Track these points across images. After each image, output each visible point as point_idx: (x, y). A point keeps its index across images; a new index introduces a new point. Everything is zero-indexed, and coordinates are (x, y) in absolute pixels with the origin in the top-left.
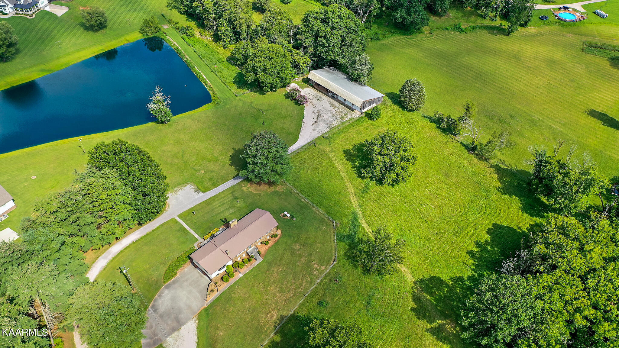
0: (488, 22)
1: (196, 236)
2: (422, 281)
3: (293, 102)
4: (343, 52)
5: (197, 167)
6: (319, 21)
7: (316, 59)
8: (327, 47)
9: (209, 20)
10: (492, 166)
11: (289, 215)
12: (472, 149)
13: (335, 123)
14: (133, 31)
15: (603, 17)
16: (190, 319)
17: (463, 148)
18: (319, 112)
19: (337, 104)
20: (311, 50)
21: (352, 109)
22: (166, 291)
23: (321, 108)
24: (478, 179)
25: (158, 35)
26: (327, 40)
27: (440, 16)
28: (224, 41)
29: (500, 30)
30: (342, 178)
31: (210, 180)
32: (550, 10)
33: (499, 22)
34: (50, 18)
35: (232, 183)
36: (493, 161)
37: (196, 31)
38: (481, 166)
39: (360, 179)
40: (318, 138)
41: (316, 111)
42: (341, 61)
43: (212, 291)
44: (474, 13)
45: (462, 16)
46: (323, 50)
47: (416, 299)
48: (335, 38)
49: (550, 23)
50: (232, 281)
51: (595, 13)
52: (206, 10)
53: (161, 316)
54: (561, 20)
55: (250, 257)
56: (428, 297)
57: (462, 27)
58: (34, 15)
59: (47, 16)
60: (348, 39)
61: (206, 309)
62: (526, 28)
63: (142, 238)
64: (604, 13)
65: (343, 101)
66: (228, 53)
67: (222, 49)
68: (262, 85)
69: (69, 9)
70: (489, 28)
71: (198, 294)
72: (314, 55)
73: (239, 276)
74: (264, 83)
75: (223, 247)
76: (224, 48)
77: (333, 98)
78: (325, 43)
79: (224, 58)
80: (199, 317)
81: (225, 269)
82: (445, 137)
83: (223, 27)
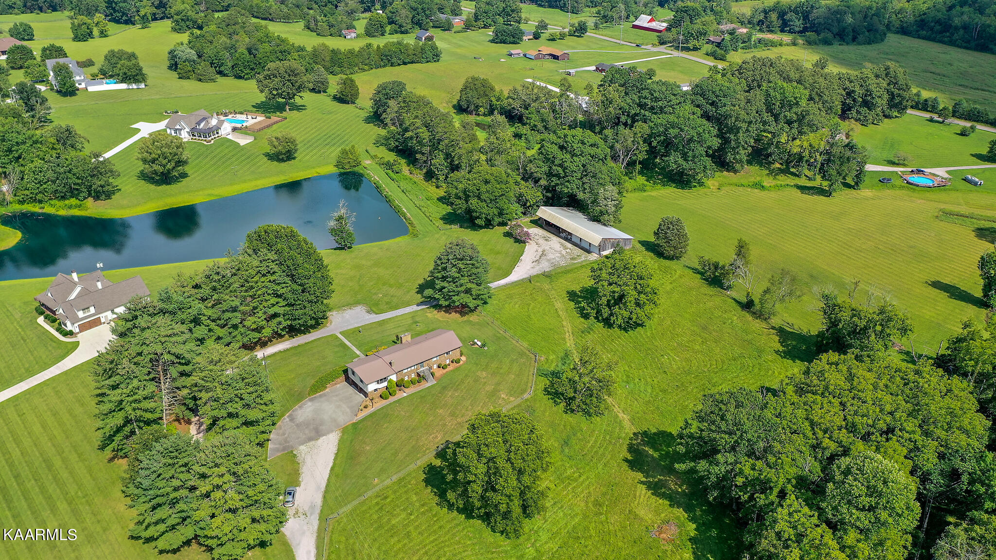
0: (803, 182)
1: (358, 352)
2: (645, 434)
3: (512, 240)
4: (583, 183)
5: (373, 291)
6: (556, 147)
7: (549, 195)
8: (564, 177)
9: (423, 154)
10: (773, 328)
11: (479, 343)
12: (748, 306)
13: (563, 263)
14: (327, 164)
15: (975, 184)
16: (332, 431)
17: (734, 304)
18: (543, 251)
19: (569, 245)
20: (543, 182)
21: (589, 252)
22: (310, 404)
23: (547, 248)
24: (750, 337)
25: (356, 169)
26: (564, 169)
27: (735, 171)
28: (438, 179)
29: (821, 192)
30: (559, 316)
31: (387, 303)
32: (897, 173)
33: (818, 182)
34: (231, 145)
35: (415, 308)
36: (776, 321)
37: (405, 169)
38: (757, 325)
39: (582, 320)
40: (537, 276)
41: (540, 250)
42: (581, 196)
43: (366, 407)
44: (785, 171)
45: (768, 174)
46: (558, 182)
47: (631, 449)
48: (574, 164)
49: (893, 187)
50: (392, 399)
51: (966, 180)
52: (420, 143)
53: (298, 426)
54: (911, 184)
55: (420, 377)
56: (651, 452)
57: (764, 184)
58: (212, 142)
59: (228, 144)
60: (590, 168)
61: (355, 425)
62: (858, 191)
63: (291, 348)
64: (977, 180)
65: (578, 242)
66: (441, 193)
67: (434, 188)
68: (474, 214)
69: (255, 139)
70: (803, 189)
71: (348, 410)
72: (547, 189)
73: (401, 394)
74: (476, 212)
75: (388, 359)
76: (437, 187)
77: (566, 239)
78: (561, 171)
79: (436, 196)
80: (344, 431)
81: (385, 384)
82: (711, 290)
83: (439, 160)
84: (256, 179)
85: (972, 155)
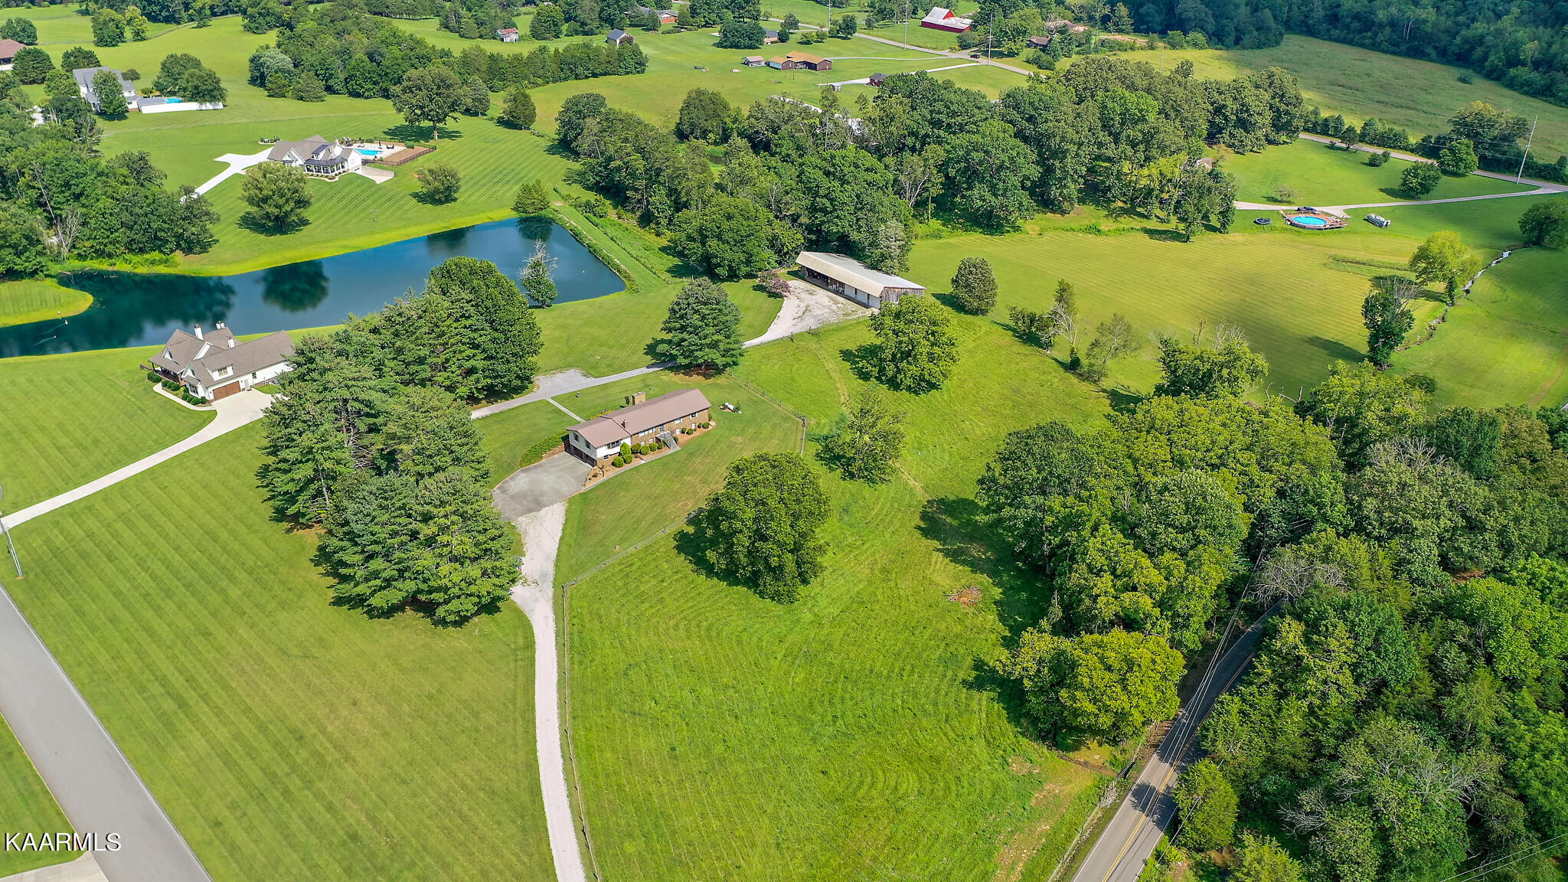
0: (1153, 224)
1: (578, 419)
2: (942, 501)
3: (765, 294)
4: (858, 220)
5: (589, 353)
6: (821, 173)
7: (813, 237)
8: (831, 212)
9: (636, 190)
10: (1104, 391)
11: (732, 407)
12: (1073, 366)
13: (833, 319)
14: (502, 207)
15: (1381, 225)
16: (556, 502)
17: (1055, 364)
18: (807, 306)
19: (841, 299)
20: (804, 220)
21: (867, 306)
22: (523, 475)
23: (813, 303)
24: (1074, 401)
25: (543, 213)
26: (832, 200)
27: (1063, 213)
28: (658, 223)
29: (1176, 236)
30: (831, 378)
31: (608, 366)
32: (1278, 212)
33: (1174, 224)
34: (363, 184)
35: (645, 370)
36: (1107, 383)
37: (612, 214)
38: (1085, 387)
39: (861, 381)
40: (801, 334)
41: (803, 305)
42: (854, 236)
43: (595, 476)
44: (1130, 212)
45: (1106, 216)
46: (825, 219)
47: (924, 516)
48: (845, 195)
49: (1272, 229)
50: (626, 467)
51: (1368, 220)
52: (633, 175)
53: (512, 497)
54: (1297, 226)
55: (660, 443)
56: (949, 520)
57: (1102, 228)
58: (337, 178)
59: (359, 181)
60: (866, 199)
61: (584, 495)
62: (1226, 235)
63: (491, 415)
64: (1382, 219)
65: (853, 295)
66: (664, 242)
67: (653, 236)
68: (714, 261)
69: (396, 175)
70: (1152, 233)
71: (573, 480)
72: (809, 229)
73: (637, 462)
74: (716, 257)
75: (619, 419)
76: (658, 235)
77: (836, 292)
78: (828, 204)
79: (656, 246)
80: (571, 501)
81: (617, 449)
82: (1027, 349)
83: (659, 198)
84: (405, 227)
85: (1382, 190)
